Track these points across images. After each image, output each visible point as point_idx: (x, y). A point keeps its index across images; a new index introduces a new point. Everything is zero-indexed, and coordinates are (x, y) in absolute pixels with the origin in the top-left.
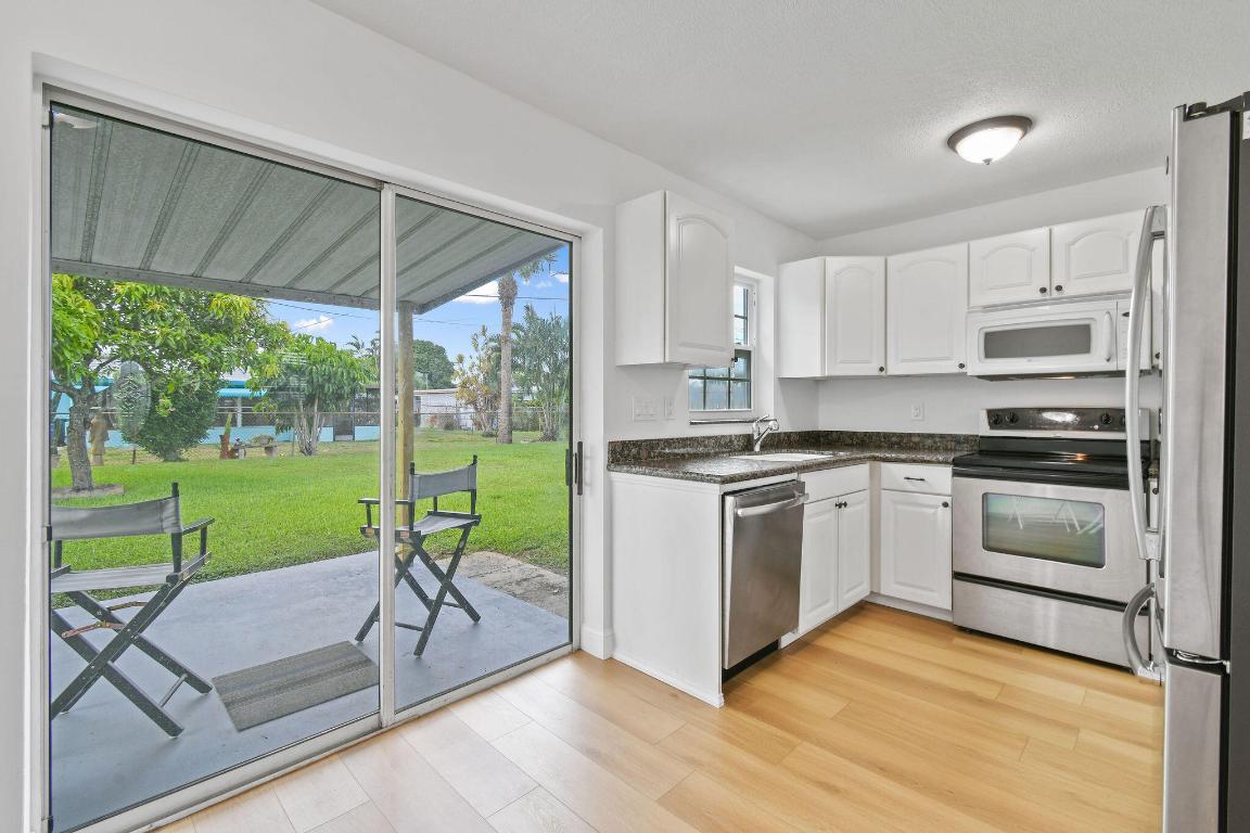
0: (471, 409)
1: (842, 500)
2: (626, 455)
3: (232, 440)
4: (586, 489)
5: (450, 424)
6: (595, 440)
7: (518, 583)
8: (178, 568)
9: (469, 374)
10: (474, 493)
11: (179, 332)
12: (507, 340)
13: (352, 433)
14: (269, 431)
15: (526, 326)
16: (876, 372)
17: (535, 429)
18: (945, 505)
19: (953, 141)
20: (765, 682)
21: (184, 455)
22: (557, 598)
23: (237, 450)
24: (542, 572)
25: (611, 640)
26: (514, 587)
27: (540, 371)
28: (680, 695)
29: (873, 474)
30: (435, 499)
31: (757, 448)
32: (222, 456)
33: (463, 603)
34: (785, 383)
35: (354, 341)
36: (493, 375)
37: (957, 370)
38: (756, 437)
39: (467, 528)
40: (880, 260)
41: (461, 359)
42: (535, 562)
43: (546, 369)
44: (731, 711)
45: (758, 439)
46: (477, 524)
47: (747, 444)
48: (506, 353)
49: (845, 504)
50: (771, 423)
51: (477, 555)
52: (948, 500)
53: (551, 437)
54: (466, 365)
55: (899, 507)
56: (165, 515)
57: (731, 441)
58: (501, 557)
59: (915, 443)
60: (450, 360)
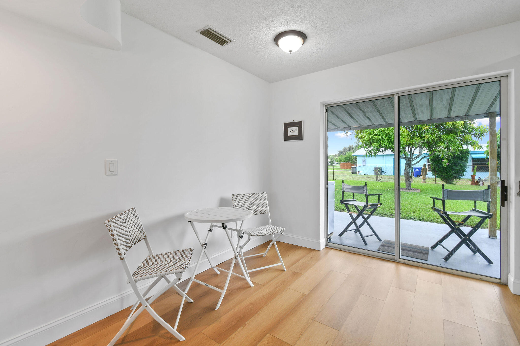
8: (367, 204)
11: (434, 135)
21: (454, 183)
23: (479, 182)
32: (472, 184)
56: (364, 189)
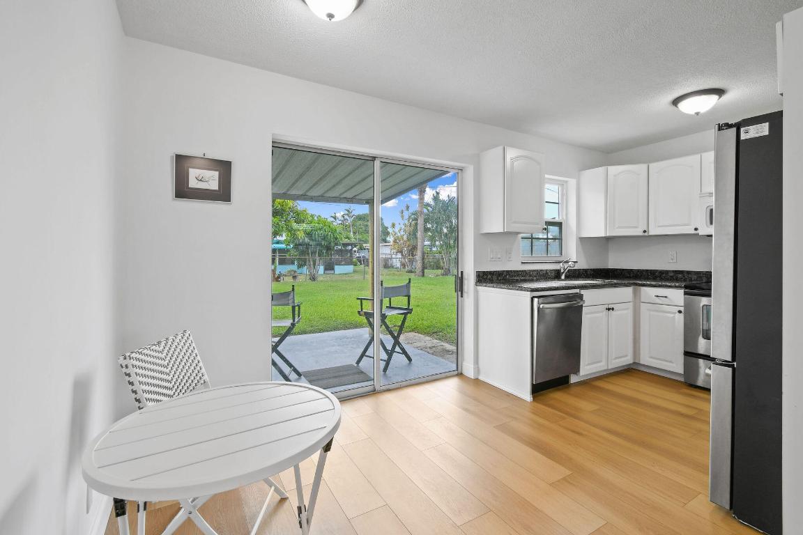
0: (399, 256)
1: (610, 306)
2: (484, 278)
3: (277, 273)
4: (465, 295)
5: (387, 265)
6: (470, 271)
7: (430, 348)
8: (294, 321)
9: (399, 234)
10: (409, 297)
12: (422, 213)
13: (333, 269)
14: (294, 267)
15: (432, 203)
16: (641, 234)
17: (438, 268)
18: (680, 312)
19: (676, 102)
20: (557, 396)
22: (451, 356)
24: (442, 344)
25: (477, 370)
26: (429, 350)
27: (441, 232)
28: (511, 396)
29: (635, 294)
30: (390, 299)
31: (563, 277)
32: (273, 281)
33: (404, 352)
34: (583, 241)
35: (333, 215)
36: (413, 234)
37: (693, 232)
38: (562, 271)
39: (405, 314)
40: (644, 166)
41: (393, 226)
42: (440, 339)
43: (445, 230)
44: (536, 404)
45: (563, 273)
46: (411, 313)
47: (557, 275)
48: (420, 221)
49: (613, 309)
50: (570, 263)
51: (407, 334)
52: (682, 309)
53: (447, 273)
54: (397, 230)
55: (652, 313)
56: (290, 298)
57: (547, 273)
58: (420, 335)
59: (671, 277)
60: (386, 225)
